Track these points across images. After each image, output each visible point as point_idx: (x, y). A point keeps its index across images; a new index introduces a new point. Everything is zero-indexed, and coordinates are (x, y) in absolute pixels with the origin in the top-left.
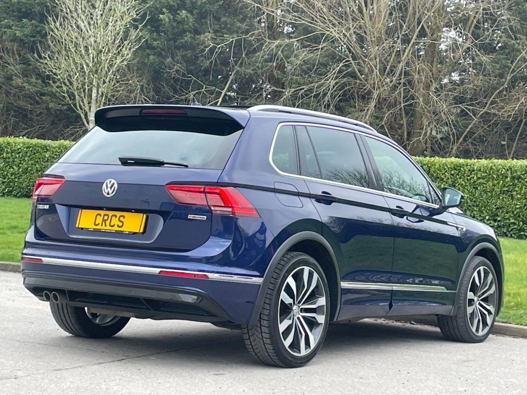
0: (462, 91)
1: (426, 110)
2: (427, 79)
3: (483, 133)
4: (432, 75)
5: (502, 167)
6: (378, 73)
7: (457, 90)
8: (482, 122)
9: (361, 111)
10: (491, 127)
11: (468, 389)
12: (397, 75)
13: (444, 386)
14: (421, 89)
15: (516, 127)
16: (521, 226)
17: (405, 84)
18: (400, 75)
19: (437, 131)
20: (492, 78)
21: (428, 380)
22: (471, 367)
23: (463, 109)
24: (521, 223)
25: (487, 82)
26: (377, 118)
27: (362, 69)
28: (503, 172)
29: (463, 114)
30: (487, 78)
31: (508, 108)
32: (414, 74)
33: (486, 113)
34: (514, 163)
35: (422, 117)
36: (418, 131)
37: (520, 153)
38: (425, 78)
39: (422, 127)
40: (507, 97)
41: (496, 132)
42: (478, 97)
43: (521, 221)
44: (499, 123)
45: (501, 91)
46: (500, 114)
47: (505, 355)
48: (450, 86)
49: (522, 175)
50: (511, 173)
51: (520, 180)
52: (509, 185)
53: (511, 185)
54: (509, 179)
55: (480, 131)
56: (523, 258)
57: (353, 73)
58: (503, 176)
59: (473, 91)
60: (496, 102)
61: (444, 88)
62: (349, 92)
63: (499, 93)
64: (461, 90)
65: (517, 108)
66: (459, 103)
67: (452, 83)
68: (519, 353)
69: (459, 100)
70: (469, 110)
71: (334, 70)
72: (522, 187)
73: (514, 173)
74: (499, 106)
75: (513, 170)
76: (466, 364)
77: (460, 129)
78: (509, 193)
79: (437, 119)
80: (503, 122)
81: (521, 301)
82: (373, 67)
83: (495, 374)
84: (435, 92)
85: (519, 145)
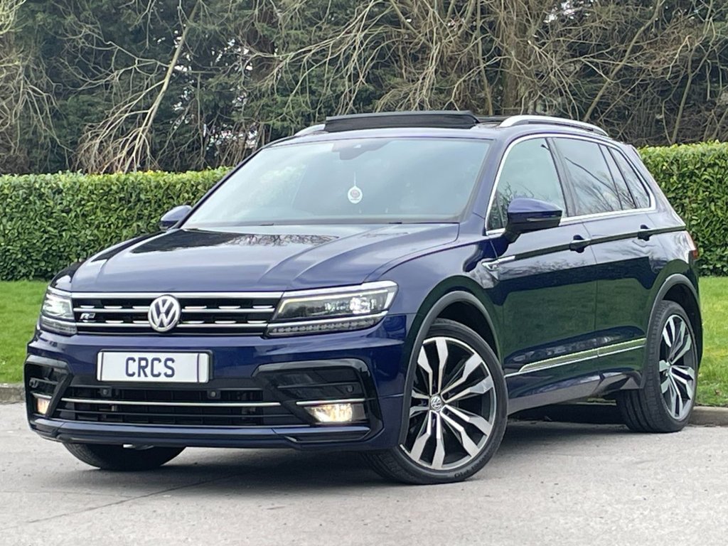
0: (582, 33)
1: (523, 71)
2: (520, 17)
3: (623, 104)
4: (529, 9)
5: (662, 159)
6: (436, 13)
7: (574, 33)
8: (620, 84)
9: (413, 81)
10: (636, 92)
11: (649, 497)
12: (469, 15)
13: (612, 496)
14: (512, 35)
15: (678, 88)
16: (701, 254)
17: (483, 30)
18: (473, 14)
19: (545, 106)
20: (630, 7)
21: (587, 490)
22: (648, 469)
23: (586, 65)
24: (702, 250)
25: (623, 15)
26: (440, 91)
27: (408, 8)
28: (664, 168)
29: (587, 72)
30: (621, 8)
31: (661, 56)
32: (498, 11)
33: (626, 68)
34: (682, 151)
35: (517, 84)
36: (513, 108)
37: (688, 133)
38: (517, 16)
39: (518, 101)
40: (659, 38)
41: (646, 100)
42: (610, 41)
43: (701, 246)
44: (648, 84)
45: (648, 29)
46: (650, 69)
47: (696, 451)
48: (560, 28)
49: (697, 169)
50: (678, 168)
51: (694, 178)
52: (676, 189)
53: (679, 189)
54: (675, 178)
55: (618, 99)
56: (711, 305)
57: (392, 16)
58: (665, 174)
59: (600, 32)
60: (641, 48)
61: (550, 31)
62: (389, 50)
63: (644, 31)
64: (579, 32)
65: (677, 55)
66: (578, 54)
67: (563, 21)
68: (717, 446)
69: (578, 50)
70: (597, 65)
71: (359, 15)
72: (698, 189)
73: (683, 168)
74: (647, 55)
75: (680, 162)
76: (639, 466)
77: (584, 100)
78: (678, 201)
79: (544, 86)
80: (655, 81)
81: (713, 369)
82: (428, 5)
83: (685, 475)
84: (537, 40)
85: (686, 119)
